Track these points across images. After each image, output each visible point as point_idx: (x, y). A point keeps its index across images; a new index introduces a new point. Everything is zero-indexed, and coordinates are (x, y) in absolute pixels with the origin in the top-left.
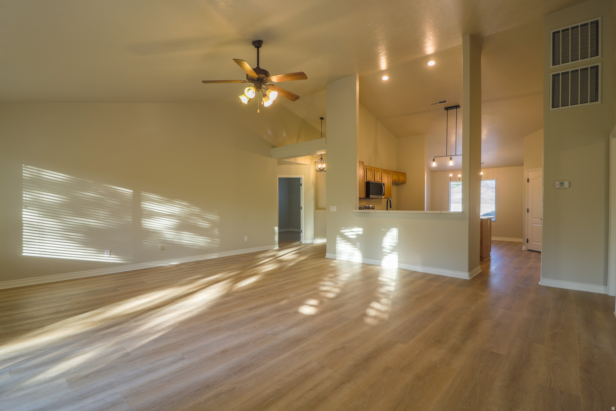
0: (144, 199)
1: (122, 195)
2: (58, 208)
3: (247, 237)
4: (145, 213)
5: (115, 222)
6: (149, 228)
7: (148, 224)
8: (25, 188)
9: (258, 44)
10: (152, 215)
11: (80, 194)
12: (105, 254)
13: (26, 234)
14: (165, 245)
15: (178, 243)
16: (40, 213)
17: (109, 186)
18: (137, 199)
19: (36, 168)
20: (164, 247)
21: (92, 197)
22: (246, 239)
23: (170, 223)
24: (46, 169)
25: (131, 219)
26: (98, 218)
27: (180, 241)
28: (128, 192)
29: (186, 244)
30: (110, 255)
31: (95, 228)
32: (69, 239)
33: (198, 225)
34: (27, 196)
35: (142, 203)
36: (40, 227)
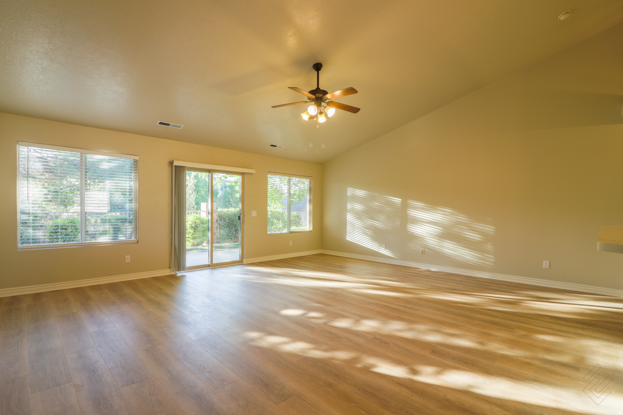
0: (410, 206)
1: (394, 203)
2: (360, 213)
3: (548, 262)
4: (410, 218)
5: (389, 224)
6: (414, 232)
7: (413, 228)
8: (349, 201)
9: (318, 67)
10: (416, 221)
11: (372, 203)
12: (382, 247)
13: (349, 228)
14: (426, 250)
15: (439, 250)
16: (353, 215)
17: (386, 196)
18: (405, 206)
19: (352, 189)
20: (424, 251)
21: (376, 205)
22: (545, 264)
23: (432, 230)
24: (356, 189)
25: (399, 222)
26: (380, 220)
27: (441, 248)
28: (398, 200)
29: (447, 253)
30: (385, 249)
31: (377, 227)
32: (365, 233)
33: (462, 234)
34: (349, 206)
35: (408, 209)
36: (353, 224)
